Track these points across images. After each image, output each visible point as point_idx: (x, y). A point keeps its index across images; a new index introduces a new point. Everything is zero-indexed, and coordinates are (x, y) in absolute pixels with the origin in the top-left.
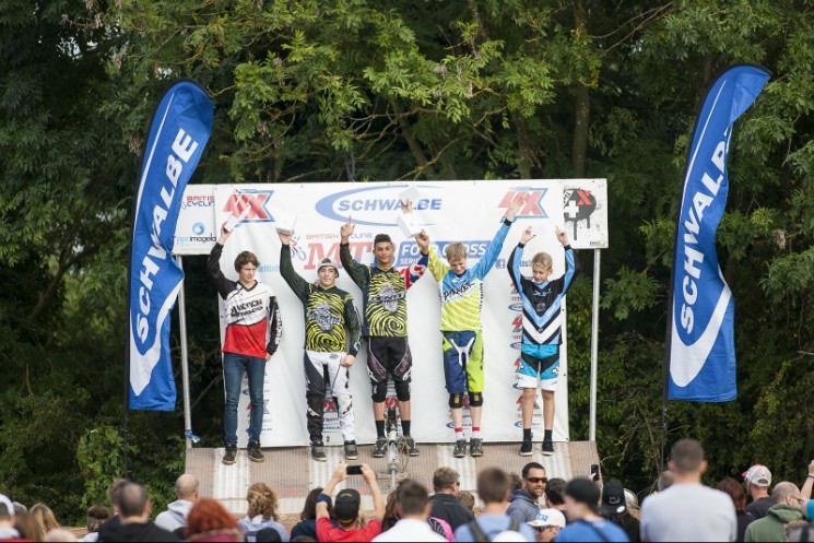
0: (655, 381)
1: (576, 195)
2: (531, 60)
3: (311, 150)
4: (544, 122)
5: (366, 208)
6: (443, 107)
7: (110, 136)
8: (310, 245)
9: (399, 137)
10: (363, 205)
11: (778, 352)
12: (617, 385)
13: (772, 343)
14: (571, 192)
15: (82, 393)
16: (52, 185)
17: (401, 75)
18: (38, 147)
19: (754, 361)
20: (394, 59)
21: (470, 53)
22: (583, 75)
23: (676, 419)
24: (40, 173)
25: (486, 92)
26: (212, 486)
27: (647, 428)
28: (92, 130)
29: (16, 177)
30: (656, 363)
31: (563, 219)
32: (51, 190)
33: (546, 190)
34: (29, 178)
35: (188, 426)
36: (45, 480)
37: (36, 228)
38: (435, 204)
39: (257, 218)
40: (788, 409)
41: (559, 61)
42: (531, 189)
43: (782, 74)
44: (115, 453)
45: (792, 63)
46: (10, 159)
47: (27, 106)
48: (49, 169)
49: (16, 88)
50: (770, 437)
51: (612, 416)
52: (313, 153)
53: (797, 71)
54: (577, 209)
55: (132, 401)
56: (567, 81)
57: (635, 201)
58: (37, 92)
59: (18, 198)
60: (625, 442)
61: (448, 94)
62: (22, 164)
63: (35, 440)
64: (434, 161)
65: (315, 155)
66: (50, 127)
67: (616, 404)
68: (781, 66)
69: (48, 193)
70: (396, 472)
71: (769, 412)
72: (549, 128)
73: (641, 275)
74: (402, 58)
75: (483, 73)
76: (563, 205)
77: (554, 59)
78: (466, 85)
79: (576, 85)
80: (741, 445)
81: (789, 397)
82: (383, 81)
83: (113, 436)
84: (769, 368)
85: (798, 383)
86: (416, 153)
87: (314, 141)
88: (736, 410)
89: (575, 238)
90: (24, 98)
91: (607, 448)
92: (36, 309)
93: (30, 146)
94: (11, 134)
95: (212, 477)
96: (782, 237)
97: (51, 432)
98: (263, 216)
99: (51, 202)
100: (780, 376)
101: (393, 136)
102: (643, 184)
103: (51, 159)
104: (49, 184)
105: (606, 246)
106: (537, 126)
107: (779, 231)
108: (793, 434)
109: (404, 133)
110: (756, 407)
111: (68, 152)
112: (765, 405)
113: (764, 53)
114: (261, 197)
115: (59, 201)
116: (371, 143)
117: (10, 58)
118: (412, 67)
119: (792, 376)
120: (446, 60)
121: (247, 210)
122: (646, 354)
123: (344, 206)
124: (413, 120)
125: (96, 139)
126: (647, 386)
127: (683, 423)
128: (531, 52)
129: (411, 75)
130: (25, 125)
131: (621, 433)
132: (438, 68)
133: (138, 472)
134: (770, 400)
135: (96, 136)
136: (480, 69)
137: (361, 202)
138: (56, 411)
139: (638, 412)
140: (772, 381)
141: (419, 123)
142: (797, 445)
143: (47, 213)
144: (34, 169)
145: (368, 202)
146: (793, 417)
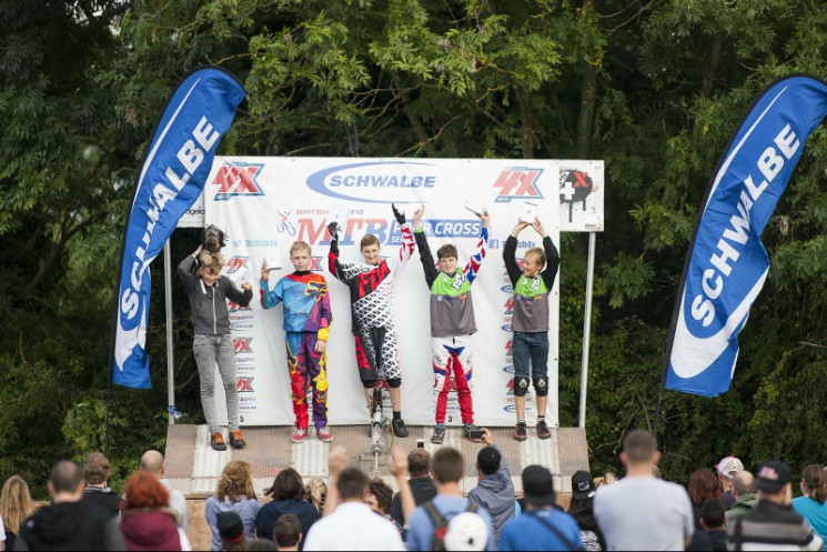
0: (655, 368)
1: (573, 177)
2: (536, 36)
3: (311, 124)
4: (549, 101)
5: (359, 185)
6: (446, 82)
7: (109, 103)
8: (300, 221)
9: (400, 113)
10: (355, 181)
11: (780, 341)
12: (616, 371)
13: (774, 332)
14: (568, 173)
15: (75, 364)
16: (48, 153)
17: (405, 50)
18: (35, 115)
19: (756, 351)
20: (398, 33)
21: (474, 27)
22: (588, 53)
23: (675, 406)
24: (36, 140)
25: (489, 67)
26: (192, 464)
27: (644, 416)
28: (92, 97)
29: (14, 144)
30: (656, 350)
31: (558, 200)
32: (47, 157)
33: (542, 170)
34: (25, 145)
35: (171, 402)
36: (36, 452)
37: (28, 196)
38: (429, 182)
39: (247, 191)
40: (788, 400)
41: (565, 38)
42: (527, 169)
43: (791, 57)
44: (103, 427)
45: (801, 47)
46: (7, 125)
47: (26, 70)
48: (46, 137)
49: (18, 51)
50: (769, 427)
51: (610, 402)
52: (313, 127)
53: (805, 55)
54: (573, 191)
55: (116, 376)
56: (572, 59)
57: (632, 185)
58: (38, 56)
59: (13, 166)
60: (621, 429)
61: (451, 68)
62: (18, 131)
63: (26, 411)
64: (436, 137)
65: (314, 129)
66: (49, 93)
67: (614, 390)
68: (789, 49)
69: (44, 161)
70: (380, 454)
71: (769, 402)
72: (554, 107)
73: (637, 261)
74: (406, 32)
75: (486, 48)
76: (559, 186)
77: (560, 36)
78: (470, 59)
79: (581, 63)
80: (740, 435)
81: (790, 388)
82: (387, 56)
83: (101, 410)
84: (770, 357)
85: (798, 374)
86: (418, 129)
87: (315, 114)
88: (736, 400)
89: (571, 221)
90: (24, 61)
91: (604, 435)
92: (37, 278)
93: (27, 114)
94: (8, 100)
95: (193, 454)
96: (785, 223)
97: (42, 403)
98: (253, 190)
99: (46, 170)
100: (780, 366)
101: (394, 112)
102: (641, 167)
103: (47, 127)
104: (45, 152)
105: (602, 229)
106: (540, 103)
107: (782, 217)
108: (792, 425)
109: (406, 109)
110: (755, 397)
111: (67, 119)
112: (765, 396)
113: (774, 35)
114: (252, 170)
115: (55, 169)
116: (373, 118)
117: (11, 20)
118: (415, 40)
119: (794, 366)
120: (449, 34)
121: (237, 183)
122: (646, 340)
123: (336, 182)
124: (414, 95)
125: (95, 106)
126: (646, 373)
127: (682, 411)
128: (536, 27)
129: (416, 50)
130: (24, 91)
131: (618, 420)
132: (442, 41)
133: (131, 446)
134: (770, 390)
135: (95, 102)
136: (484, 45)
137: (354, 178)
138: (48, 382)
139: (636, 399)
140: (772, 370)
141: (421, 98)
142: (796, 436)
143: (41, 181)
144: (30, 137)
145: (360, 178)
146: (792, 408)
